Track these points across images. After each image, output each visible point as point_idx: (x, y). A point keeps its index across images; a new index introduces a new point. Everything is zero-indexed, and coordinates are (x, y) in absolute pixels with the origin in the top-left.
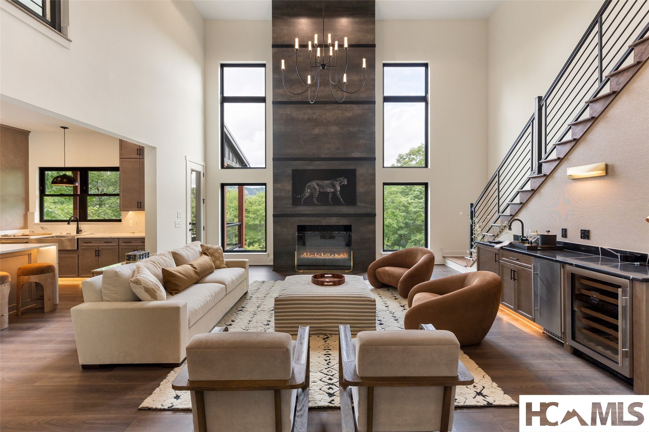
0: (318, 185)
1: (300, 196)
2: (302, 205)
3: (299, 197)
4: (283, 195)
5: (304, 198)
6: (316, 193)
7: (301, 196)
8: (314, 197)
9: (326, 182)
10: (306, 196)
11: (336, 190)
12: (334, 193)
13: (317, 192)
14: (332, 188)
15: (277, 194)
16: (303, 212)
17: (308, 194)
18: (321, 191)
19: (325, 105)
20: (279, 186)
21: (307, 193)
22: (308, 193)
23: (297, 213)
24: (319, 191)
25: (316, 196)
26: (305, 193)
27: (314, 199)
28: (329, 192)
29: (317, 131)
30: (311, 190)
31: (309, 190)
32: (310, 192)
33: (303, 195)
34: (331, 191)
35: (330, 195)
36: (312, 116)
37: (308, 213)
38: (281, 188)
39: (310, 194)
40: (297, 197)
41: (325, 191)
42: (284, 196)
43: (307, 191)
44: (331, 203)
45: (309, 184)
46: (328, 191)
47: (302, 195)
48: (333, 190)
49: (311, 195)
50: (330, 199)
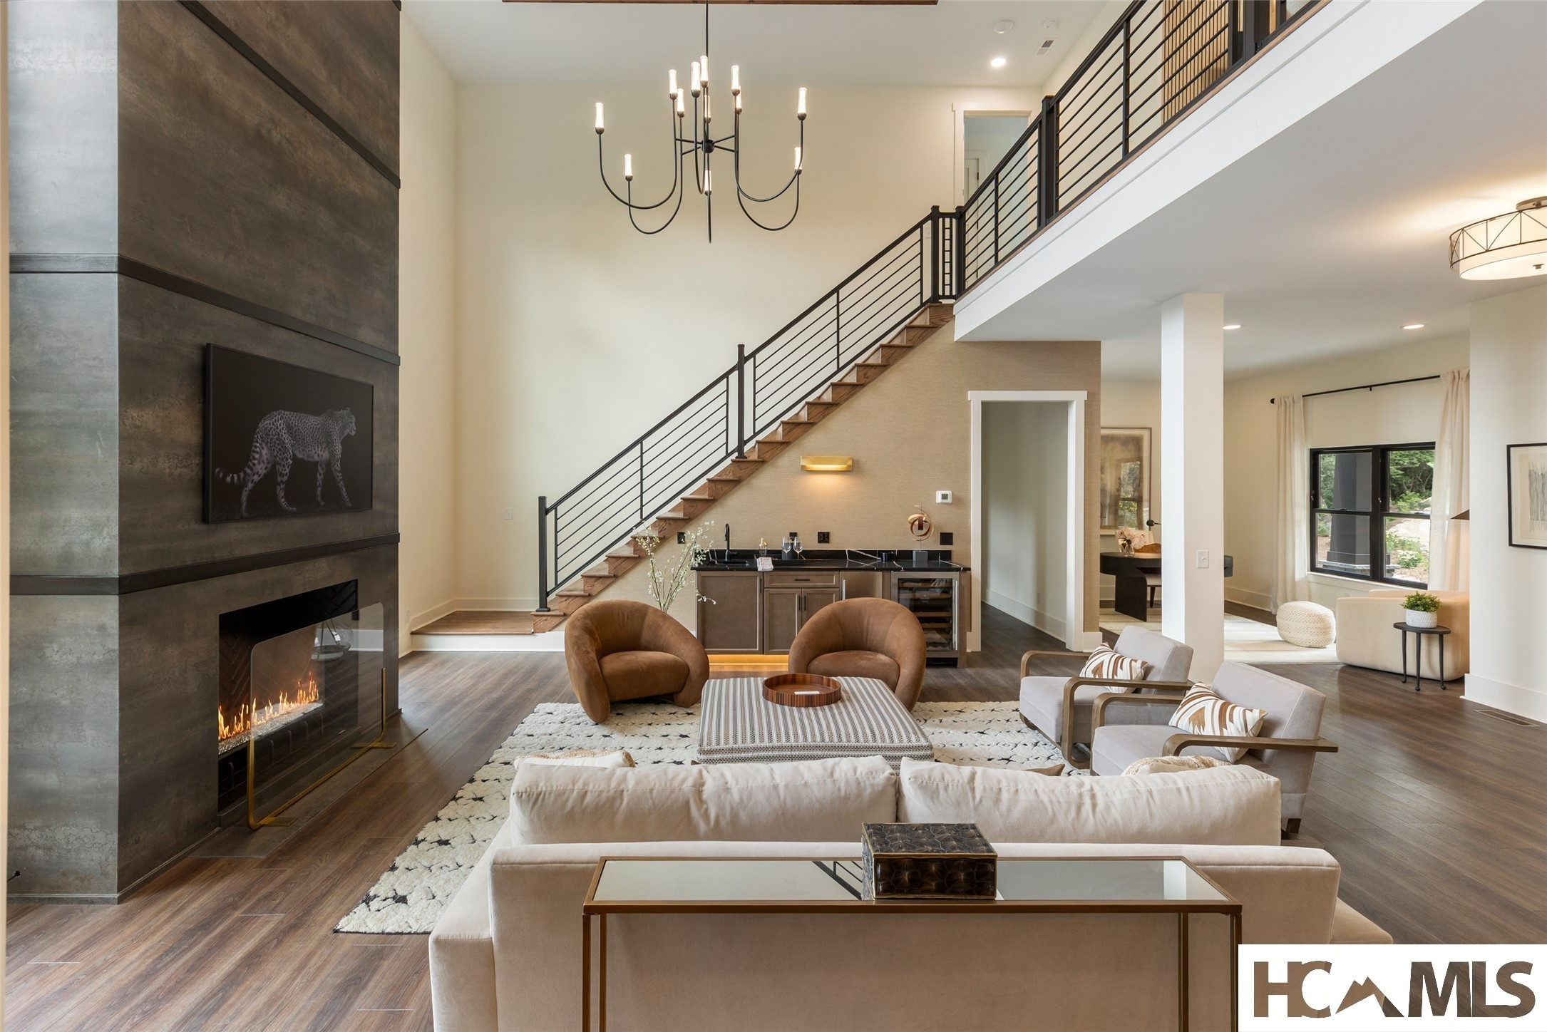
0: (290, 428)
1: (239, 476)
2: (242, 519)
3: (233, 478)
4: (167, 471)
5: (250, 485)
6: (284, 466)
7: (242, 475)
8: (279, 479)
9: (312, 421)
10: (256, 478)
11: (332, 454)
12: (329, 464)
13: (287, 459)
14: (324, 446)
15: (138, 466)
16: (239, 552)
17: (261, 469)
18: (300, 456)
19: (302, 109)
20: (147, 418)
21: (259, 463)
22: (262, 464)
23: (218, 556)
24: (294, 455)
25: (286, 478)
26: (254, 465)
27: (278, 487)
28: (318, 462)
29: (280, 200)
30: (269, 449)
31: (265, 452)
32: (269, 457)
33: (248, 471)
34: (322, 456)
35: (320, 475)
36: (269, 131)
37: (254, 550)
38: (158, 430)
39: (269, 466)
40: (229, 479)
41: (308, 456)
42: (171, 474)
43: (261, 455)
44: (322, 503)
45: (265, 423)
46: (316, 458)
47: (245, 474)
48: (326, 455)
49: (271, 476)
50: (319, 489)
